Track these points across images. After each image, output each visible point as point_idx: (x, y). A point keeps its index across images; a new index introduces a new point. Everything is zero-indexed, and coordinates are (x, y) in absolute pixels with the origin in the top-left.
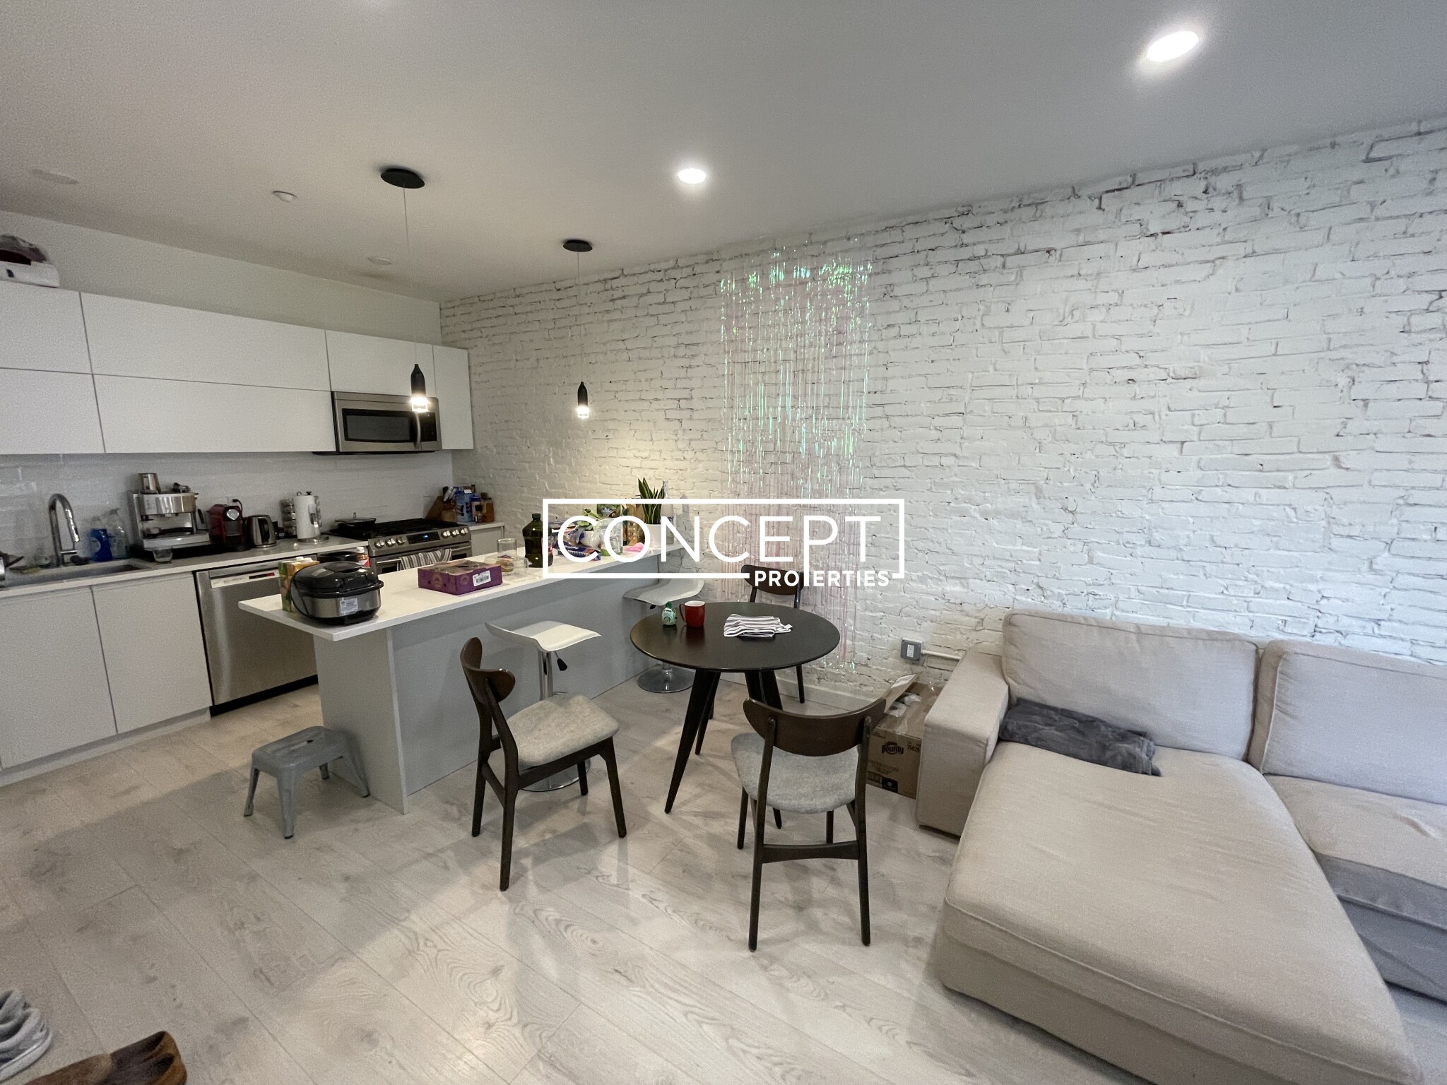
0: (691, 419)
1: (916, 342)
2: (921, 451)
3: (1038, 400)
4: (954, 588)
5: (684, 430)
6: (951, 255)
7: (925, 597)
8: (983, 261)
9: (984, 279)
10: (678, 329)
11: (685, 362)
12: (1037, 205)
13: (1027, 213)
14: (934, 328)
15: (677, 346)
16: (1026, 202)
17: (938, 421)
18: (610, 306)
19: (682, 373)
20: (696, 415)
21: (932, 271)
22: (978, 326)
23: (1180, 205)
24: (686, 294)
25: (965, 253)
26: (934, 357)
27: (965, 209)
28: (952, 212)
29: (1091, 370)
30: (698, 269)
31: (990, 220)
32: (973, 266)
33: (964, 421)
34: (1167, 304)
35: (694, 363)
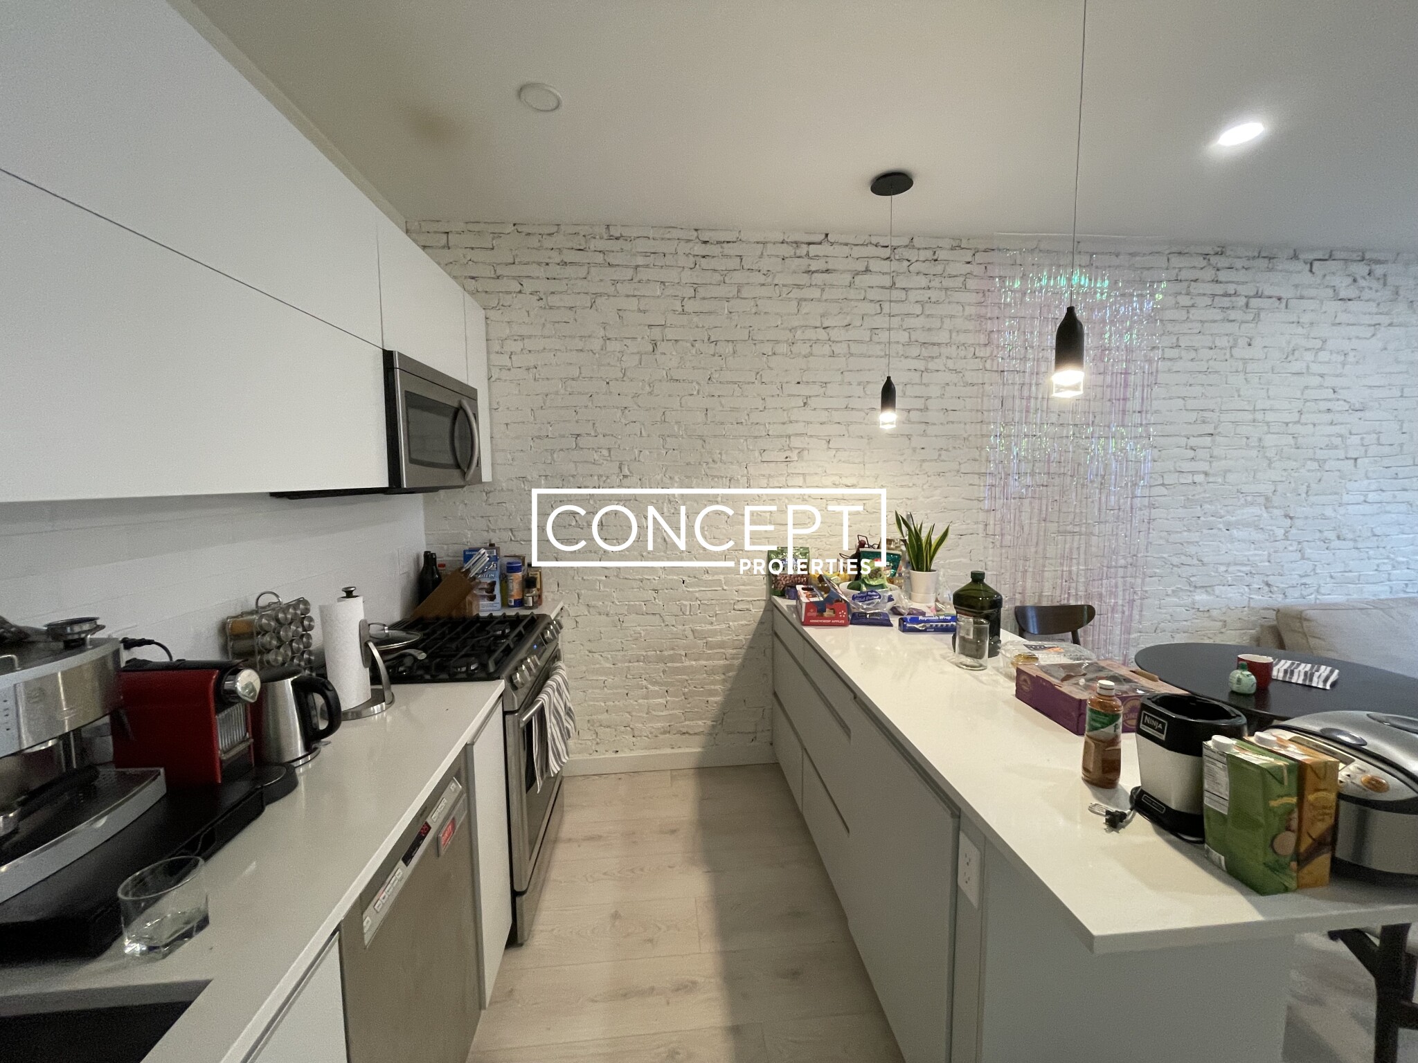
0: (925, 434)
1: (1178, 366)
2: (1179, 469)
3: (1268, 423)
4: (1201, 597)
5: (914, 450)
6: (1210, 288)
7: (1178, 609)
8: (1233, 299)
9: (1233, 315)
10: (912, 322)
11: (920, 365)
12: (1270, 258)
13: (1263, 263)
14: (1192, 354)
15: (909, 343)
16: (1263, 254)
17: (1193, 442)
18: (804, 279)
19: (915, 377)
20: (931, 430)
21: (1193, 301)
22: (1228, 356)
23: (1355, 281)
24: (923, 282)
25: (1219, 289)
26: (1191, 381)
27: (1219, 249)
28: (1208, 250)
29: (1306, 401)
30: (941, 255)
31: (1239, 263)
32: (1226, 302)
33: (1213, 441)
34: (1352, 354)
35: (932, 365)
